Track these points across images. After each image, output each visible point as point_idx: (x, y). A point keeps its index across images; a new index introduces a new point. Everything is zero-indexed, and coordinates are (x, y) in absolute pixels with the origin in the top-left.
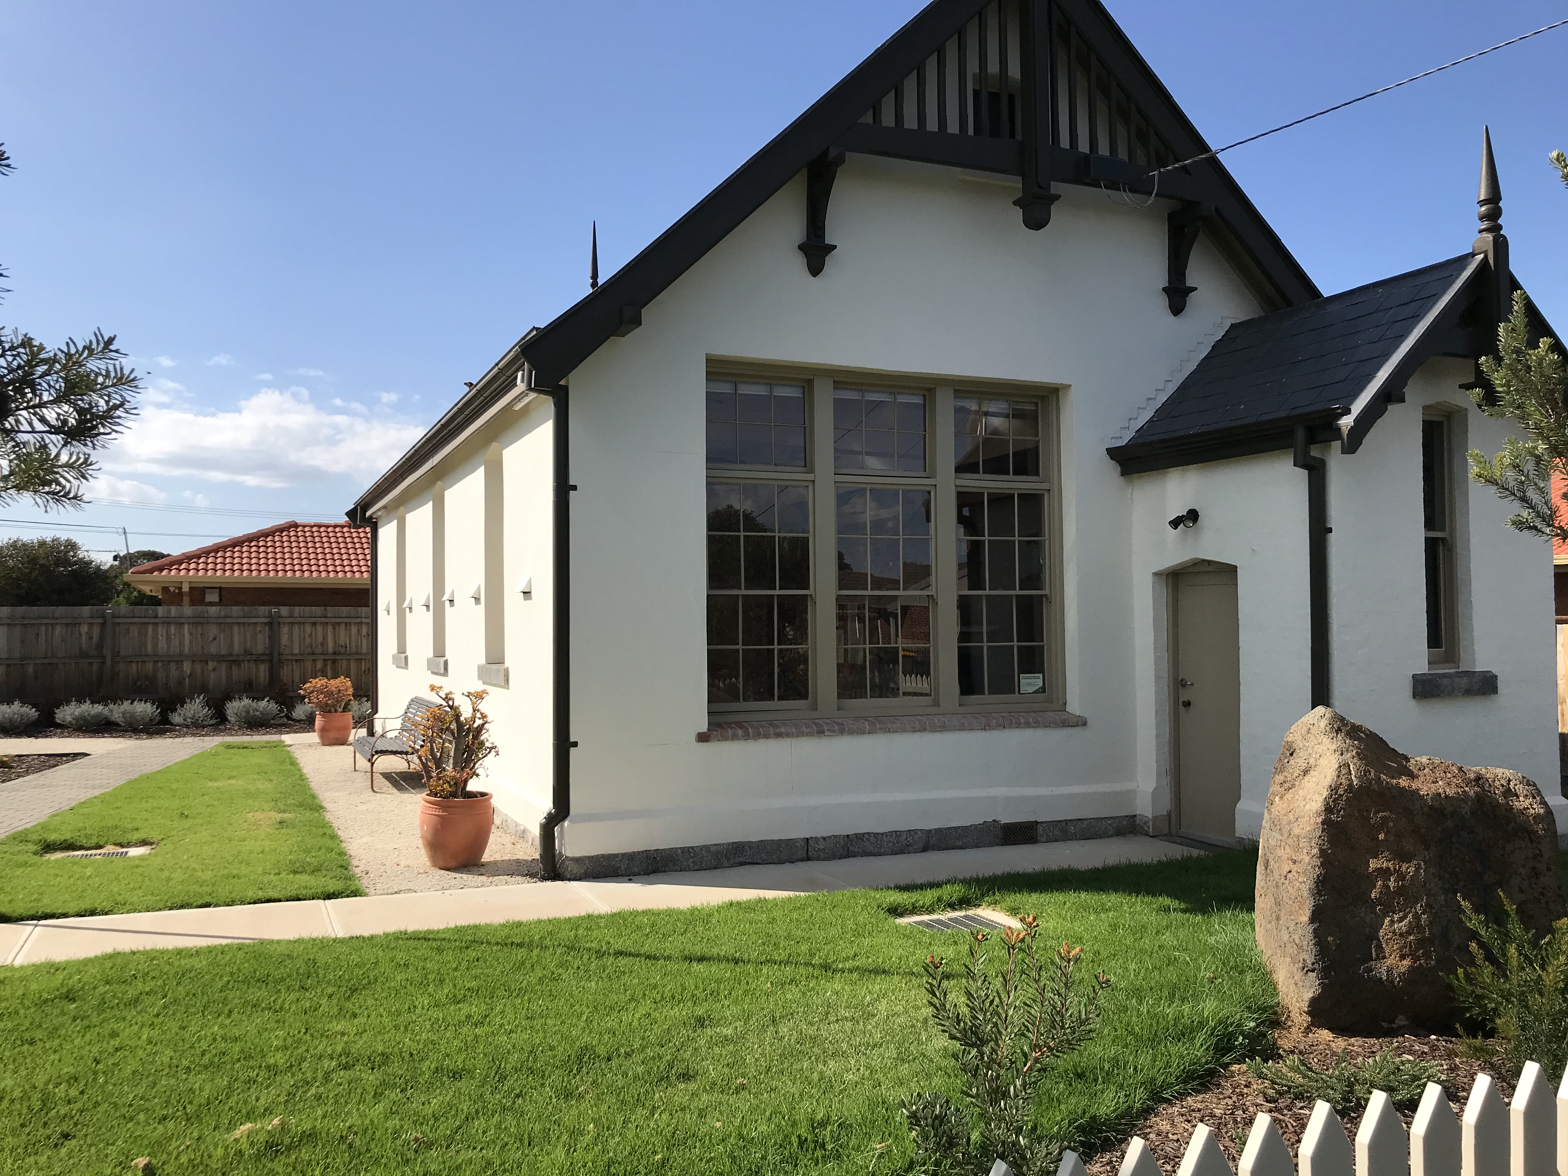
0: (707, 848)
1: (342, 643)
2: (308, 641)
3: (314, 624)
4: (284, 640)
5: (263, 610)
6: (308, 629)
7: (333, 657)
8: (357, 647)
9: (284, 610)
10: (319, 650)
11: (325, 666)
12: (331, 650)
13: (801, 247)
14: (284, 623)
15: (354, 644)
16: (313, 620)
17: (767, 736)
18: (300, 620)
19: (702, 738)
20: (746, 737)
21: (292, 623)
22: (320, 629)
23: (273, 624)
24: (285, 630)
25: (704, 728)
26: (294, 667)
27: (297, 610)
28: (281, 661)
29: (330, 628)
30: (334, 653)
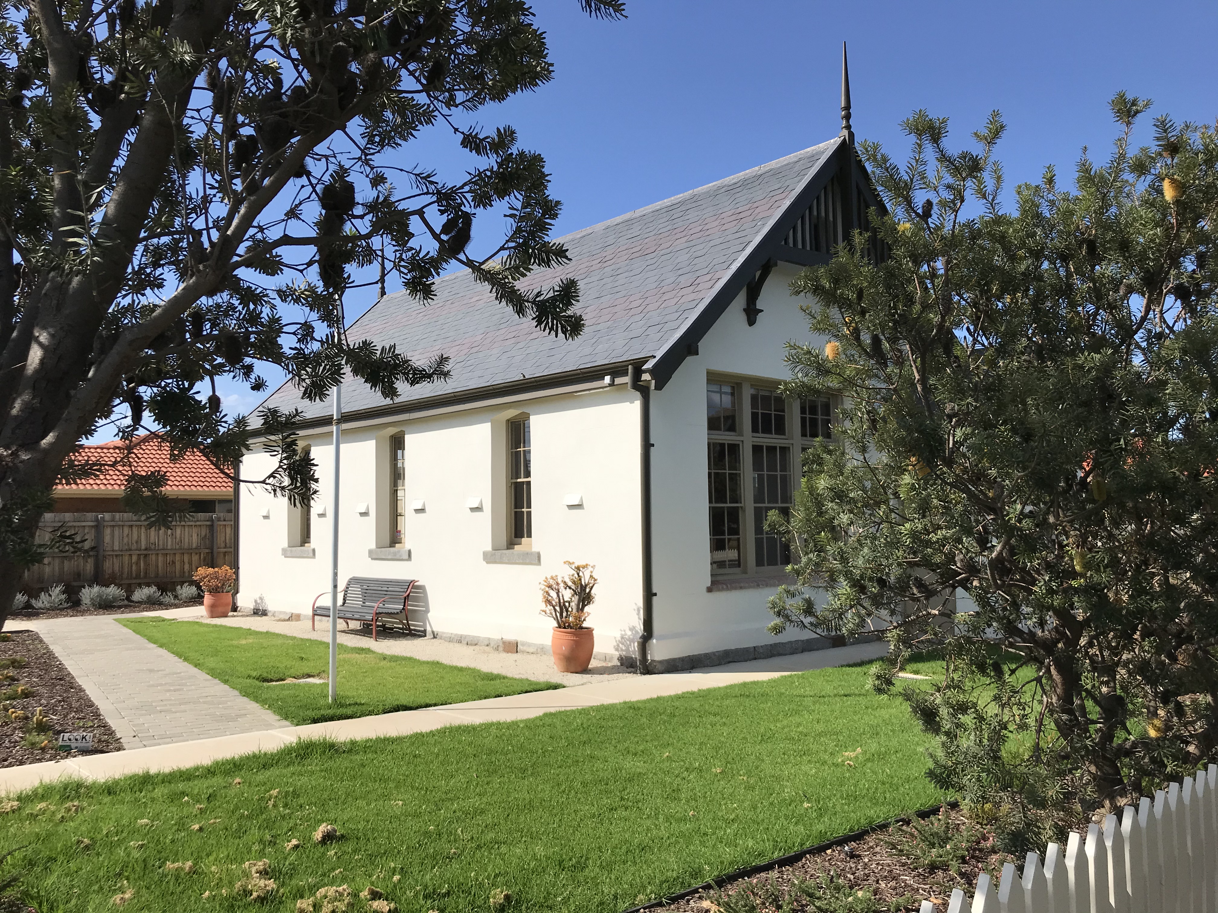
0: (714, 653)
1: (152, 540)
2: (126, 540)
3: (131, 526)
4: (107, 539)
5: (90, 515)
6: (126, 530)
7: (145, 552)
8: (163, 545)
9: (107, 516)
10: (134, 546)
11: (139, 559)
12: (143, 547)
13: (744, 310)
14: (107, 526)
15: (161, 543)
16: (130, 523)
17: (736, 588)
18: (121, 523)
19: (709, 590)
20: (728, 589)
21: (113, 526)
22: (135, 529)
23: (98, 527)
24: (108, 531)
25: (709, 584)
26: (115, 560)
27: (117, 515)
28: (104, 557)
29: (143, 530)
30: (146, 549)
